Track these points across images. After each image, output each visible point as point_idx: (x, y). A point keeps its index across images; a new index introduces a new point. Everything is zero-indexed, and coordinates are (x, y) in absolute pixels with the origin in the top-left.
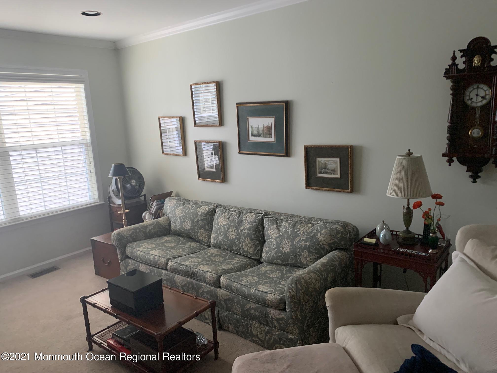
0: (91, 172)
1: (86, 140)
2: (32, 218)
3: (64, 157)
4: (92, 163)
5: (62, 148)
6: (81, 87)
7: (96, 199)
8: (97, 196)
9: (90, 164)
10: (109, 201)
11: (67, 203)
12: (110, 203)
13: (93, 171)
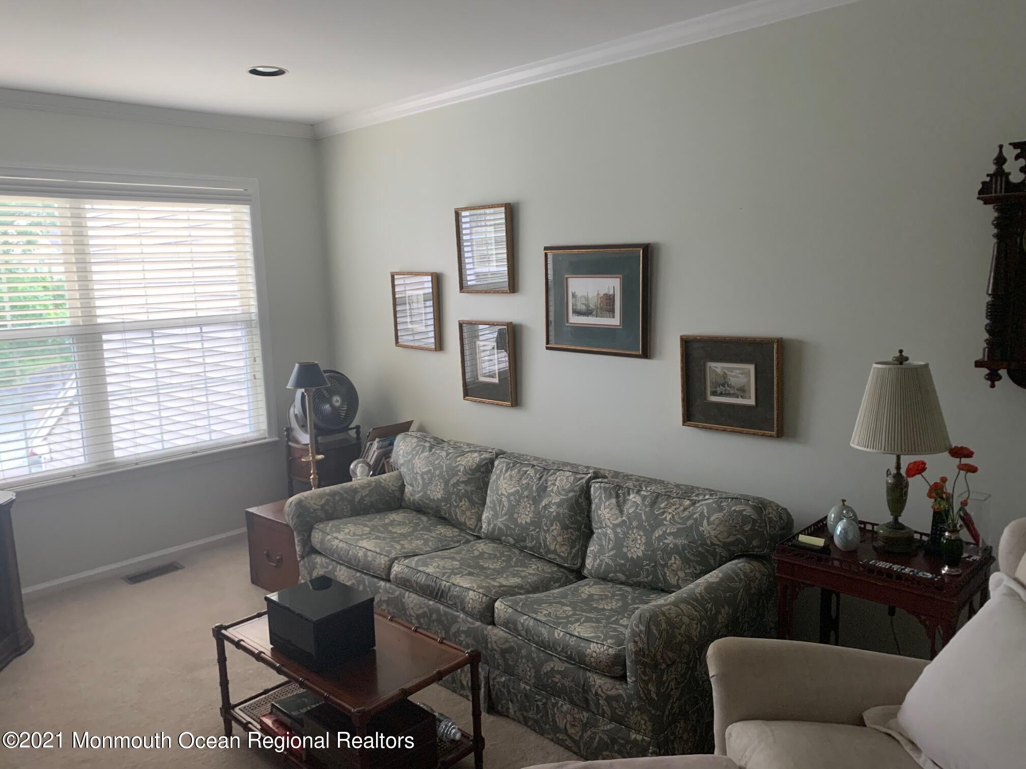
0: (255, 379)
1: (248, 315)
2: (137, 464)
3: (205, 346)
4: (259, 361)
5: (201, 329)
6: (245, 210)
7: (262, 432)
8: (264, 426)
9: (255, 361)
10: (288, 436)
11: (206, 437)
12: (289, 440)
13: (260, 375)
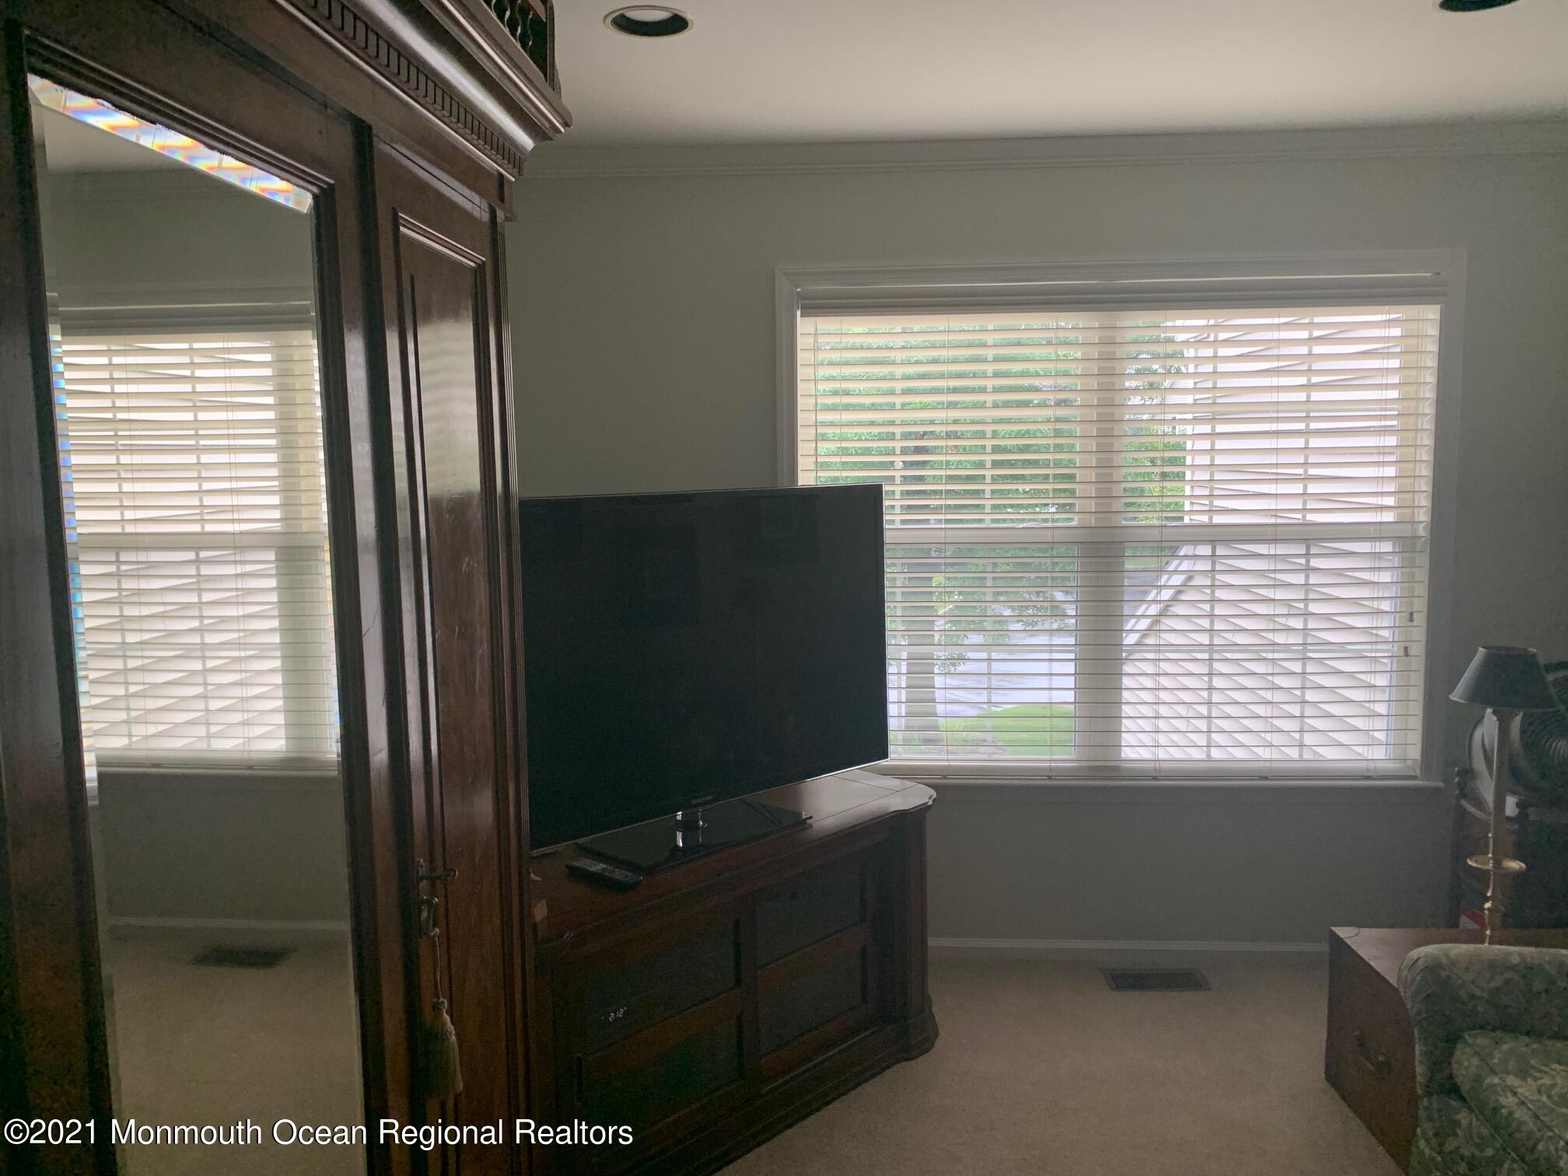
0: (1406, 654)
2: (1155, 778)
4: (1420, 619)
6: (1431, 316)
7: (1409, 763)
8: (1415, 753)
9: (1411, 620)
12: (1463, 795)
13: (1418, 650)
